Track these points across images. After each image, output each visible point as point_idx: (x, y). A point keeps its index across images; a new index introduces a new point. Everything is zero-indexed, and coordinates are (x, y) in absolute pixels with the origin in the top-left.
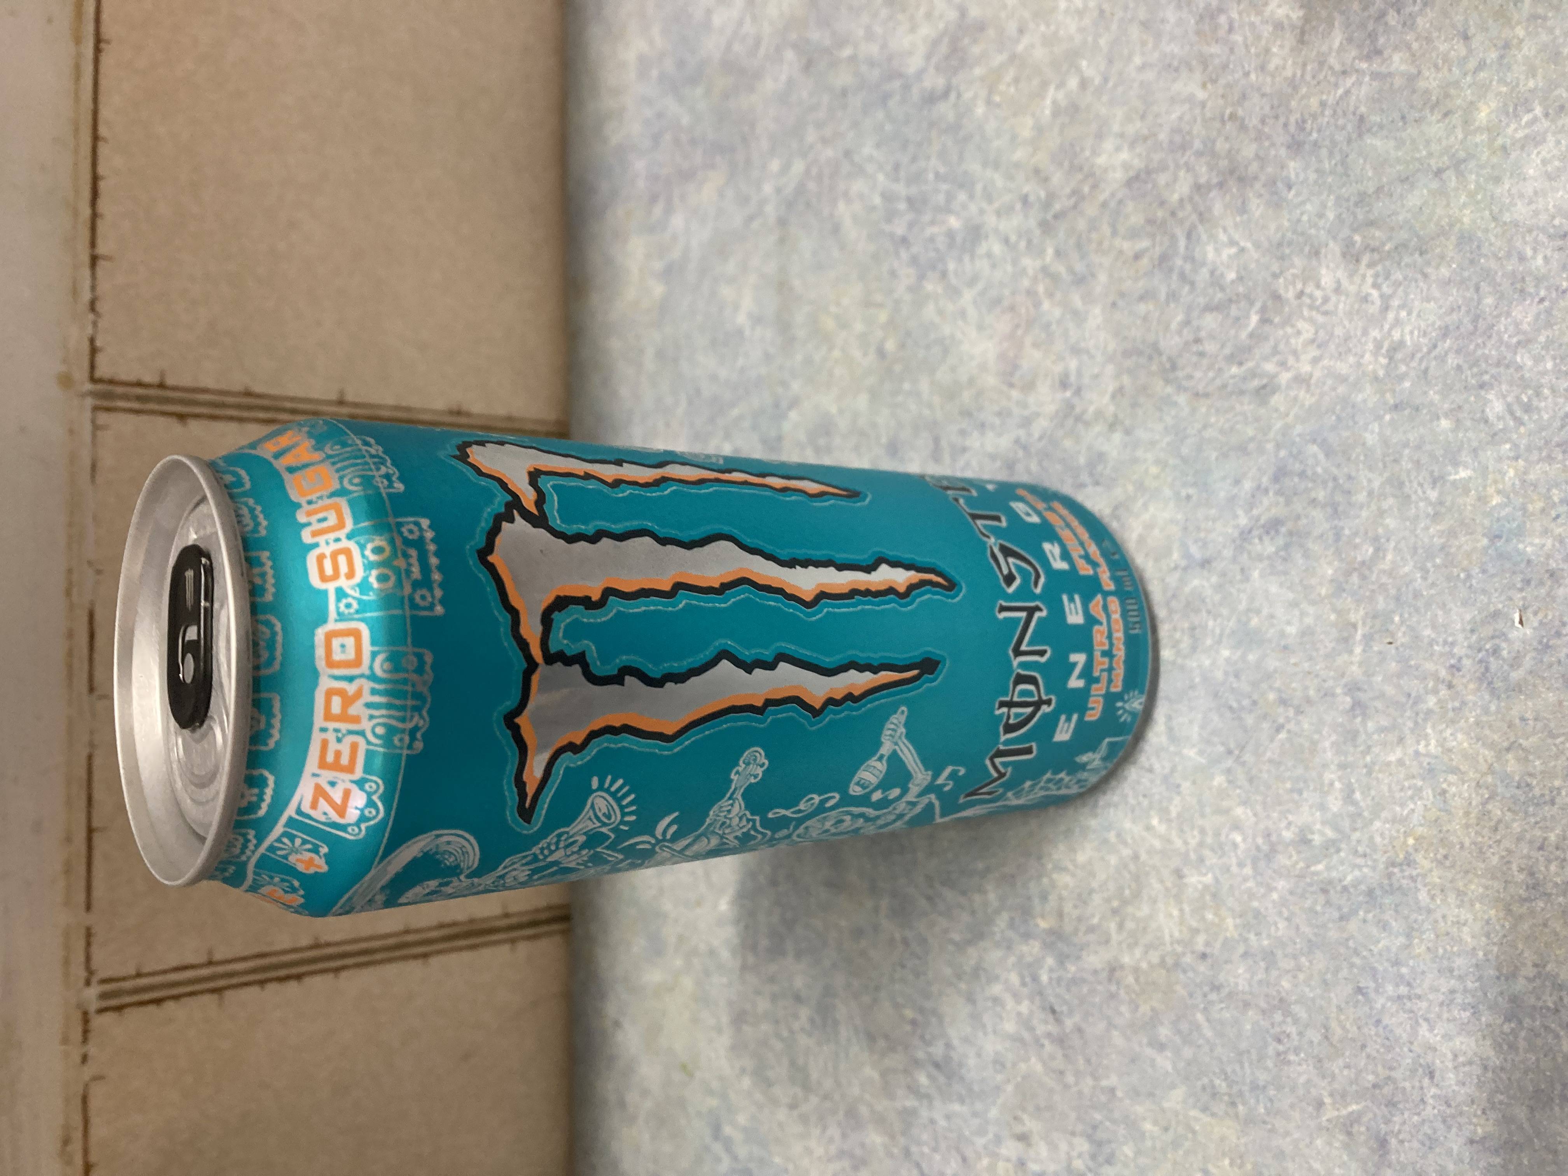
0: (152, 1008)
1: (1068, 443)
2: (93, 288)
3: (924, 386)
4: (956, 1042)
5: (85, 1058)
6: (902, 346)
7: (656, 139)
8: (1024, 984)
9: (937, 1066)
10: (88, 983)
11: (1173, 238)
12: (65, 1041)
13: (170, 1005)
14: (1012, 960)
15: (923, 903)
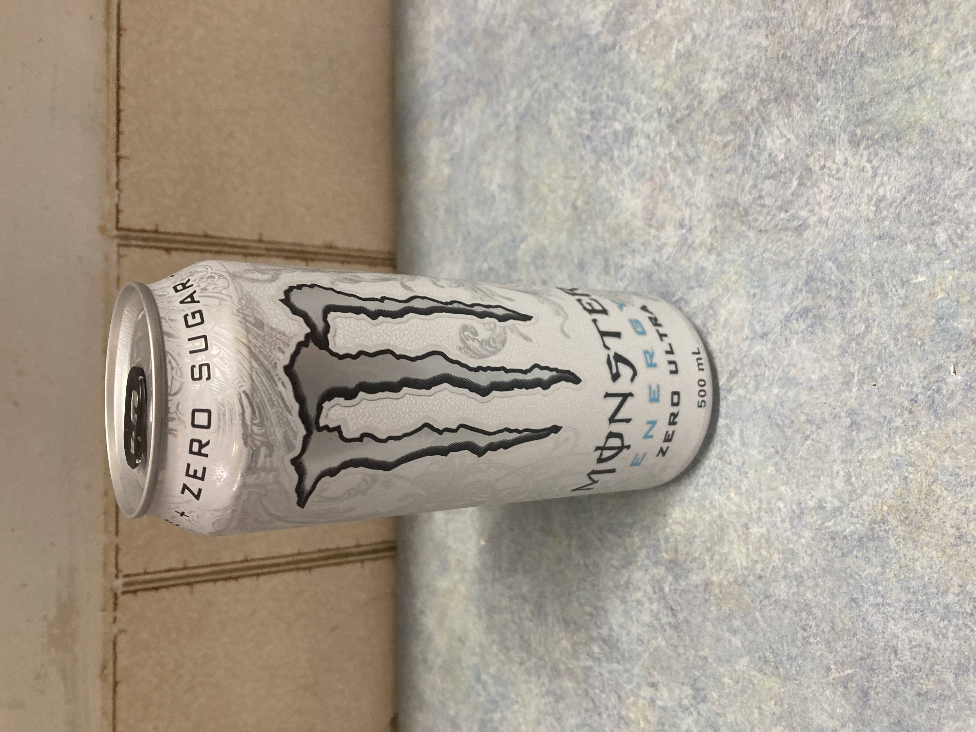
0: (153, 593)
1: (683, 262)
2: (118, 176)
3: (600, 228)
4: (615, 627)
5: (115, 620)
6: (587, 203)
7: (446, 79)
8: (655, 593)
9: (604, 641)
10: (117, 577)
11: (747, 132)
12: (104, 610)
13: (163, 592)
14: (648, 577)
15: (597, 542)
